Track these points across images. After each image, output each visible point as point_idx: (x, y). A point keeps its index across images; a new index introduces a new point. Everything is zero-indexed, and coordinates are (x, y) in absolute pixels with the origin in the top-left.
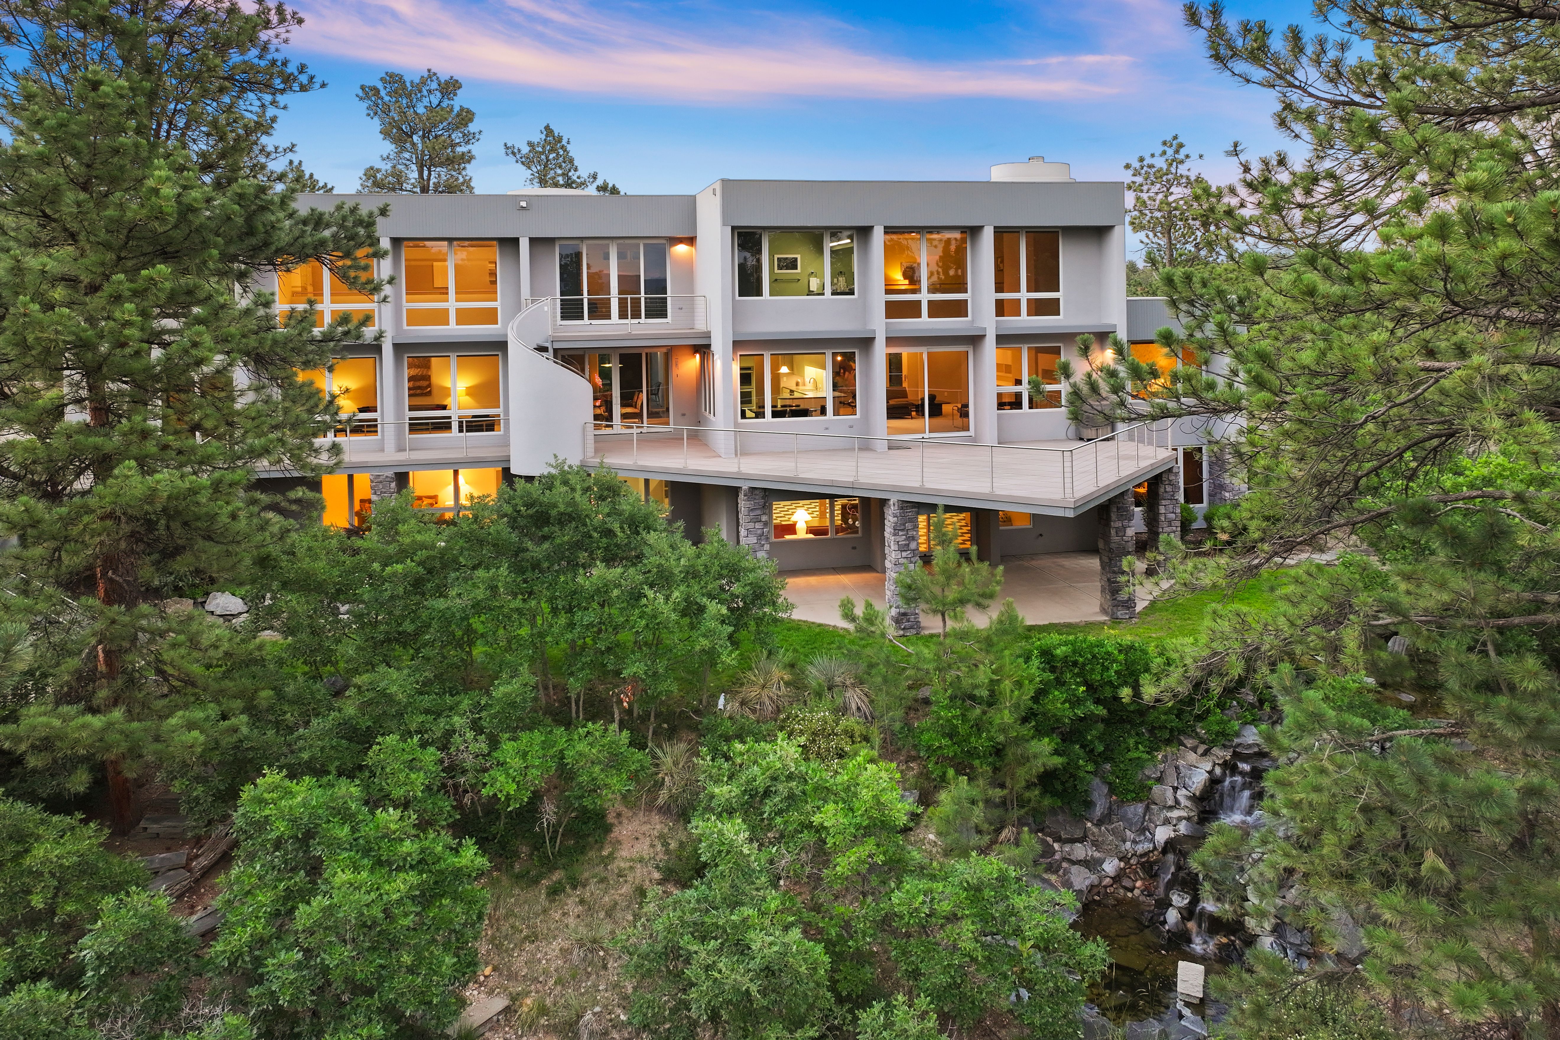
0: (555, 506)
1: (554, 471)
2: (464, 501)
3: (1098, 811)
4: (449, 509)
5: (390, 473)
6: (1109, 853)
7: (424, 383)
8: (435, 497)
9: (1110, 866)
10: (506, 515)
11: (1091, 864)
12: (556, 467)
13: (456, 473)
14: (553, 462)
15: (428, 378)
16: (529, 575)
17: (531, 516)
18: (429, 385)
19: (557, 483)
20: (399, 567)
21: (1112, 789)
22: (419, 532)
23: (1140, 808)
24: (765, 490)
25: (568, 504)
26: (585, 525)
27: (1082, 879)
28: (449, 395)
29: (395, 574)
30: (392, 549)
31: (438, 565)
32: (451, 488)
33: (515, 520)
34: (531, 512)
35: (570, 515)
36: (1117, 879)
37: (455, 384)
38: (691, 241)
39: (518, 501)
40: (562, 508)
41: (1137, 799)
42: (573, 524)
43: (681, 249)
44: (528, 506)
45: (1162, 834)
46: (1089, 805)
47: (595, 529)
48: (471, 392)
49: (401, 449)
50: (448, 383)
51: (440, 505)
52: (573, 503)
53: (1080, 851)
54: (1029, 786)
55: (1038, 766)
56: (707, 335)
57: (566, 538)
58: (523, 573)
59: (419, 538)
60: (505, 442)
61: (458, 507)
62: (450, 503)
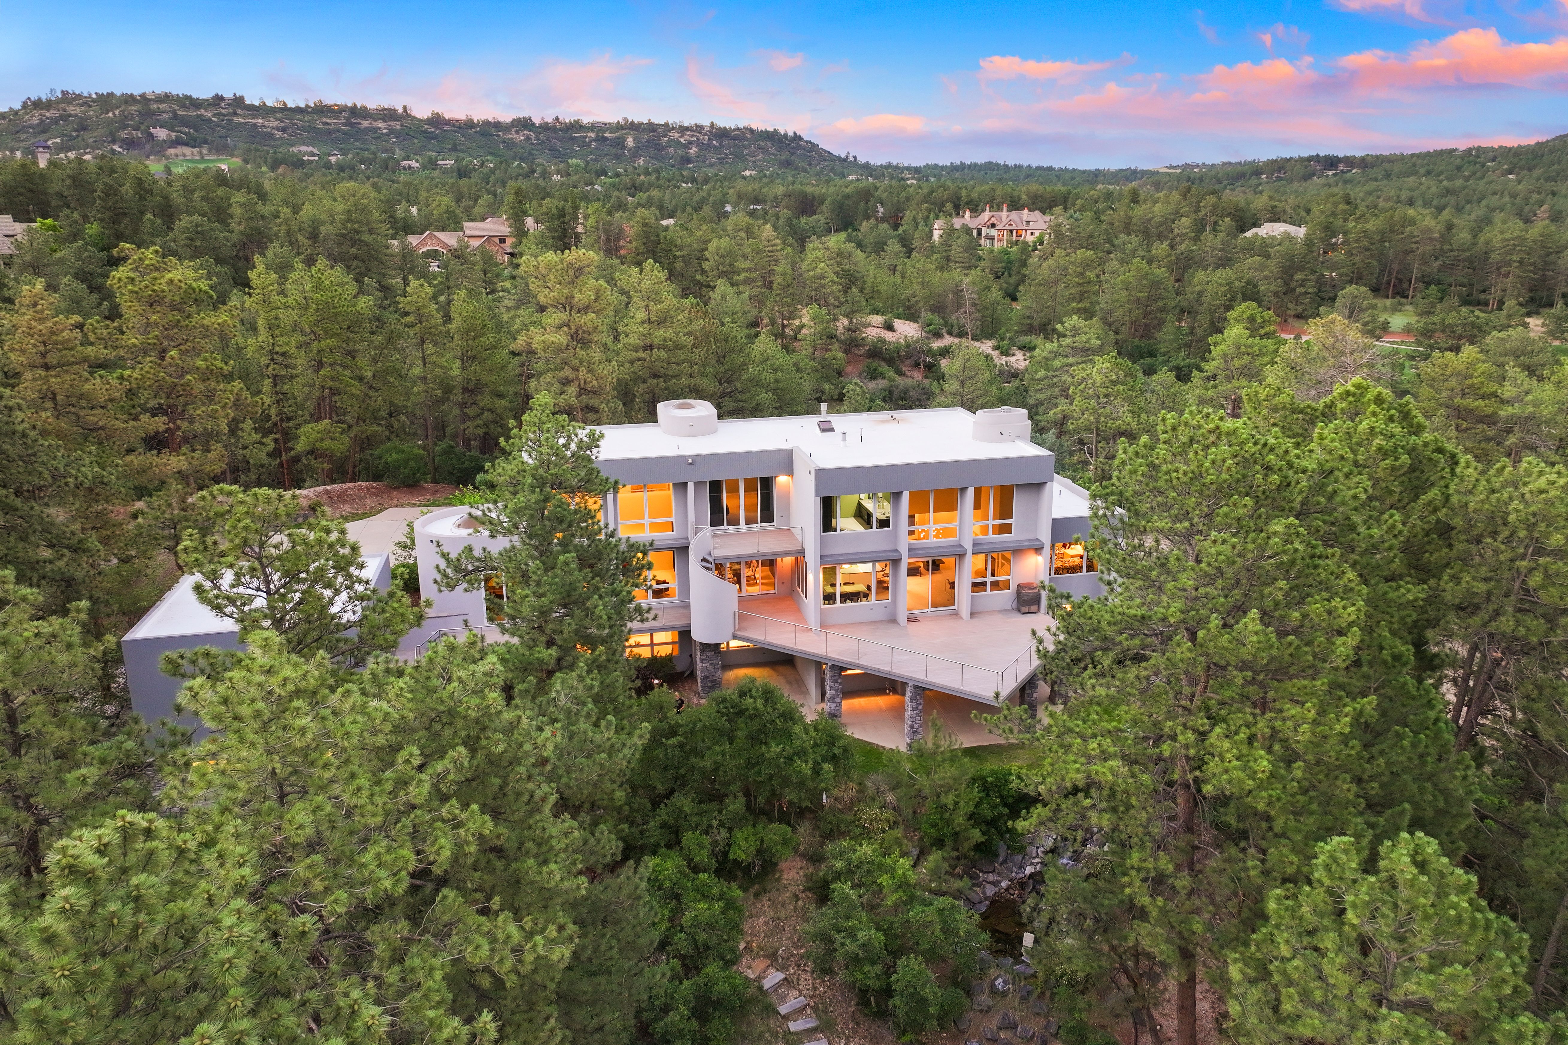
3: (1001, 859)
6: (1004, 878)
9: (1004, 884)
11: (995, 884)
21: (1008, 847)
23: (1020, 857)
27: (990, 891)
36: (1007, 890)
38: (790, 474)
41: (1020, 853)
43: (783, 478)
45: (1029, 870)
46: (998, 855)
53: (991, 877)
54: (970, 850)
55: (973, 842)
56: (803, 551)
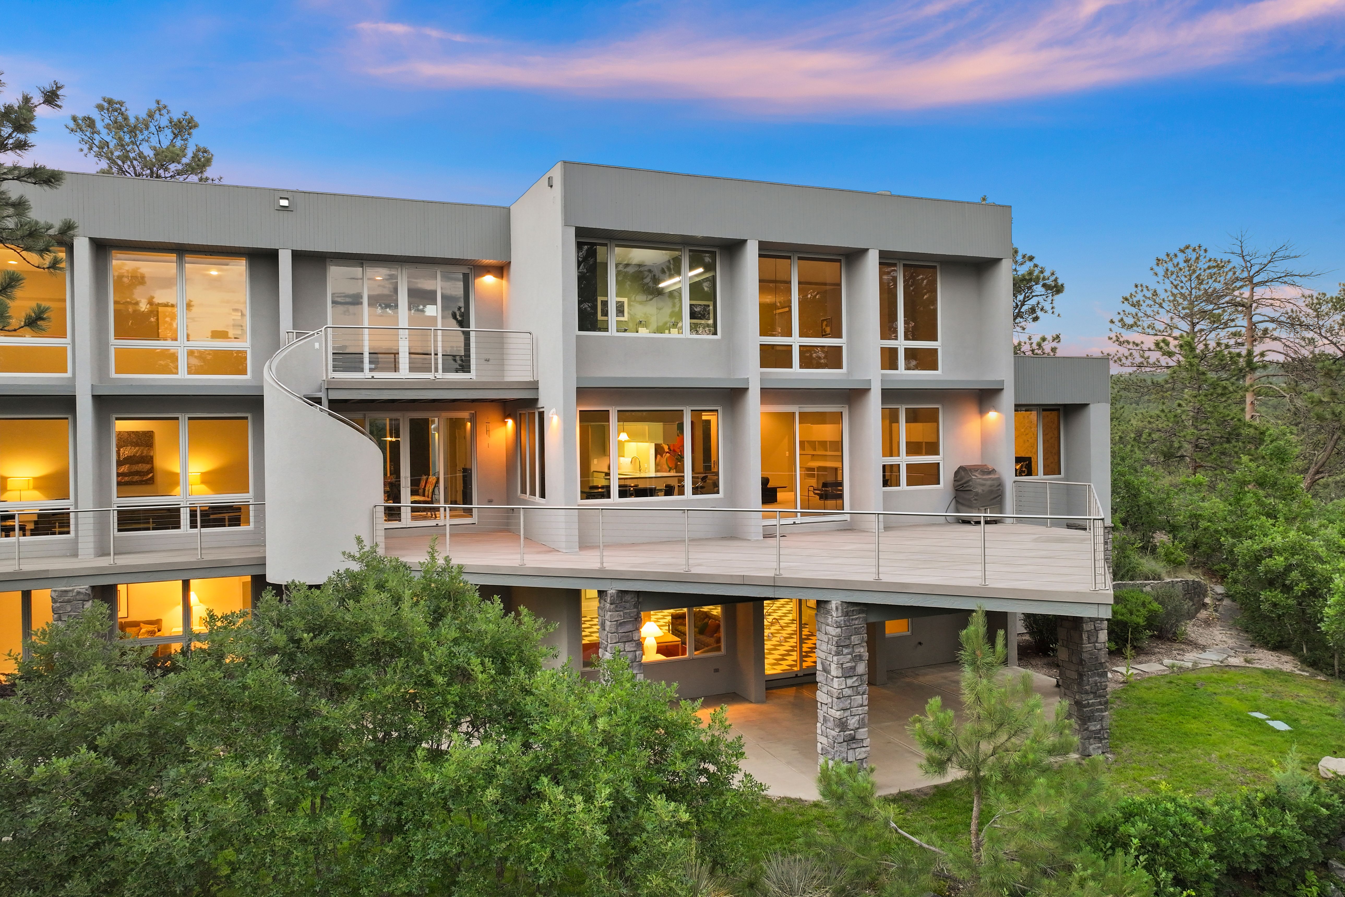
0: (366, 628)
1: (355, 567)
2: (198, 627)
4: (176, 639)
5: (83, 587)
7: (144, 467)
8: (158, 622)
10: (273, 650)
12: (361, 559)
13: (186, 585)
14: (354, 550)
15: (149, 460)
16: (319, 762)
17: (321, 650)
18: (152, 470)
19: (369, 587)
20: (62, 764)
22: (112, 686)
24: (638, 593)
25: (390, 625)
26: (420, 661)
28: (177, 483)
29: (53, 779)
30: (55, 725)
31: (144, 749)
32: (179, 610)
33: (292, 657)
34: (322, 640)
35: (392, 645)
37: (185, 467)
38: (501, 270)
39: (298, 623)
40: (380, 631)
42: (400, 663)
43: (489, 280)
44: (316, 630)
47: (438, 669)
48: (210, 479)
49: (102, 552)
50: (176, 467)
51: (165, 632)
52: (395, 623)
56: (534, 386)
57: (389, 689)
58: (308, 759)
59: (109, 699)
60: (260, 539)
61: (189, 635)
62: (178, 629)
